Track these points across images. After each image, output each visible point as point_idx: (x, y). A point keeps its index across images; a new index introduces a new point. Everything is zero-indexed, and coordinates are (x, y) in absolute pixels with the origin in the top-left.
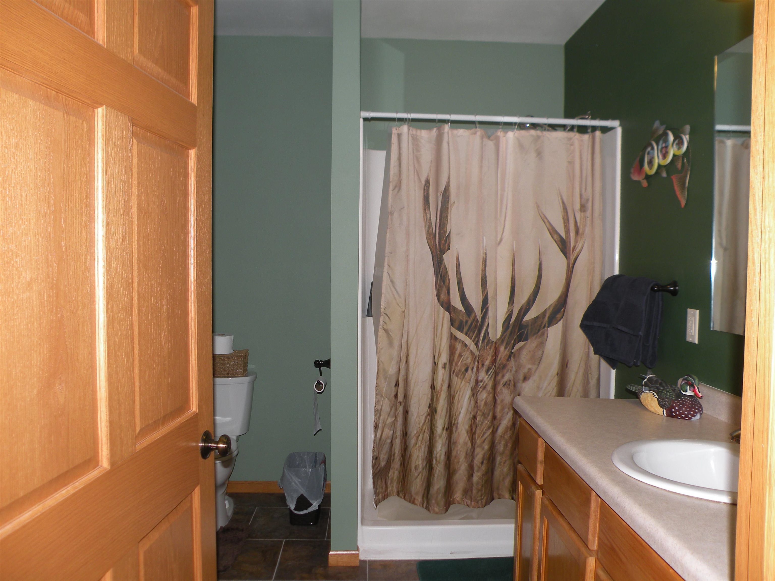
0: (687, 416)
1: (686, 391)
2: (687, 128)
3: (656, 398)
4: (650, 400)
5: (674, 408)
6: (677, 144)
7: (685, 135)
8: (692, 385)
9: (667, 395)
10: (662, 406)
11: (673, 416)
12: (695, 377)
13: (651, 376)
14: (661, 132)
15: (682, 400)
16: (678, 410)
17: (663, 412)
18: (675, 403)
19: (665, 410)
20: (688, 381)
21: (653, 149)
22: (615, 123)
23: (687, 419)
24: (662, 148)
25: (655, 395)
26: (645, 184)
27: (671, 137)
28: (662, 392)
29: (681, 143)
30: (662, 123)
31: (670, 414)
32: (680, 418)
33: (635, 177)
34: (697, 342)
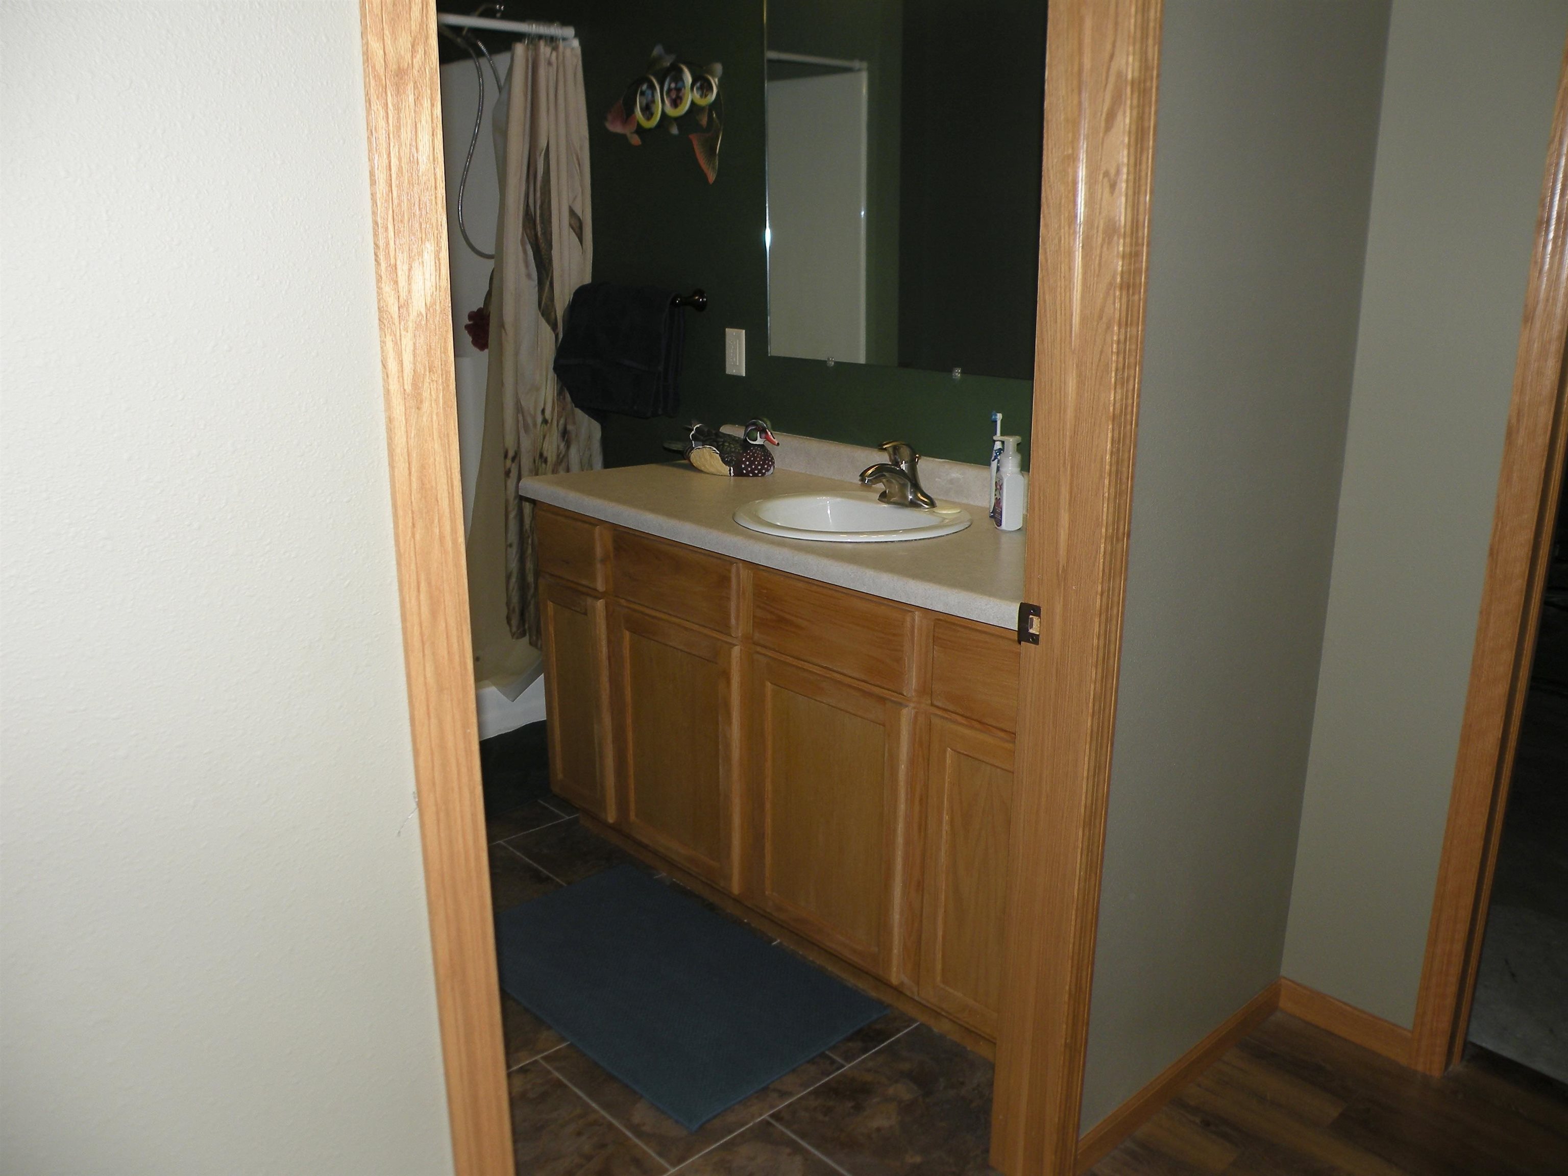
0: (760, 471)
1: (755, 440)
2: (718, 68)
3: (717, 453)
4: (708, 457)
5: (744, 463)
6: (697, 89)
7: (713, 76)
8: (763, 431)
9: (731, 448)
10: (726, 463)
11: (742, 475)
12: (765, 419)
13: (698, 426)
14: (667, 64)
15: (751, 451)
16: (750, 465)
17: (730, 470)
18: (744, 457)
19: (732, 468)
20: (757, 425)
21: (652, 87)
22: (570, 32)
23: (760, 475)
24: (669, 90)
25: (715, 451)
26: (635, 140)
27: (688, 78)
28: (723, 445)
29: (706, 88)
30: (668, 51)
31: (739, 473)
32: (751, 475)
33: (615, 127)
34: (744, 375)
